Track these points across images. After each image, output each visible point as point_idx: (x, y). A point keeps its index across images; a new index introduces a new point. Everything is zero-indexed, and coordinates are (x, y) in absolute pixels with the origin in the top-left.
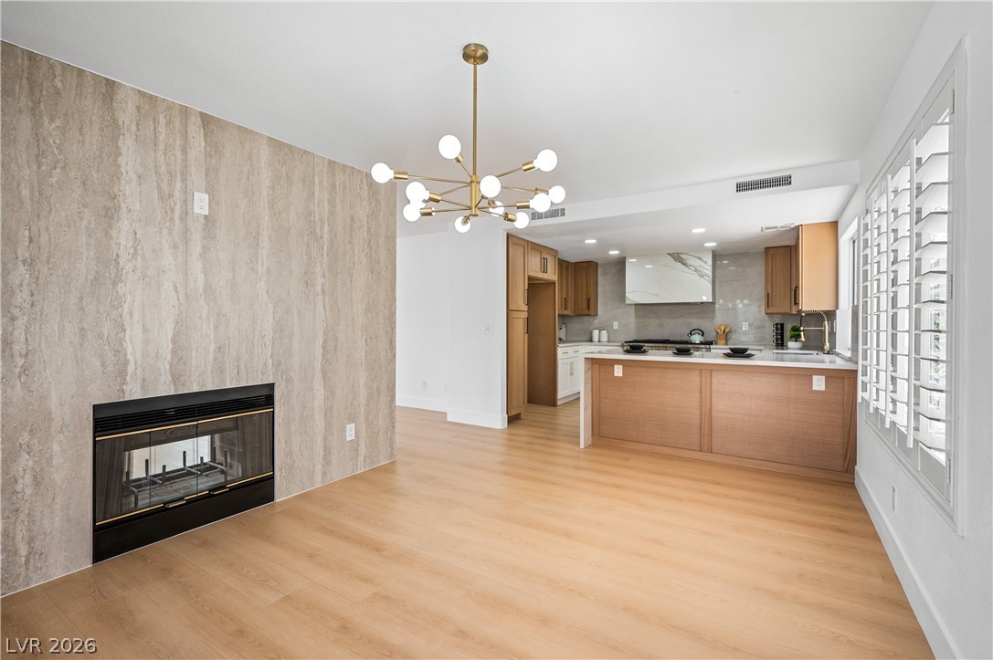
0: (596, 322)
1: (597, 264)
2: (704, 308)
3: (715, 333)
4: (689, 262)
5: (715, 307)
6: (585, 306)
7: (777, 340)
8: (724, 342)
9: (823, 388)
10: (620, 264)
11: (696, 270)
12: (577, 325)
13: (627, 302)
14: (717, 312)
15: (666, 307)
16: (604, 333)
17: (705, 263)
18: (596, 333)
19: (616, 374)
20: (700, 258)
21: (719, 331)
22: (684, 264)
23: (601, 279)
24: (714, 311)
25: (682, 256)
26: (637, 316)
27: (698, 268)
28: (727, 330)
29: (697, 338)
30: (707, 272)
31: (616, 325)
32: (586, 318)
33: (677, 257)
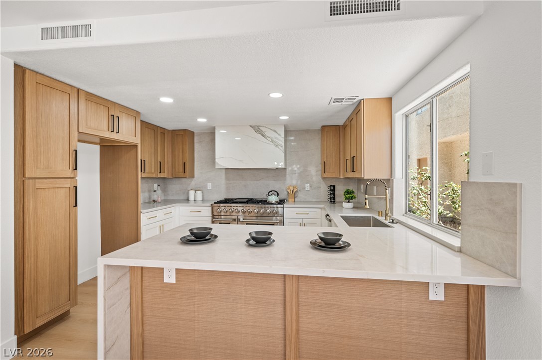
0: (193, 183)
1: (193, 133)
2: (278, 172)
3: (286, 193)
4: (267, 134)
5: (286, 171)
6: (181, 169)
7: (331, 199)
8: (293, 200)
9: (442, 298)
10: (211, 134)
11: (272, 141)
12: (175, 187)
13: (217, 167)
14: (287, 176)
15: (249, 171)
16: (199, 193)
17: (279, 135)
18: (192, 193)
19: (166, 280)
20: (275, 131)
21: (289, 191)
22: (263, 136)
23: (197, 146)
24: (285, 176)
25: (261, 128)
26: (227, 179)
27: (274, 140)
28: (295, 191)
29: (273, 199)
30: (280, 143)
31: (209, 186)
32: (184, 180)
33: (257, 129)
